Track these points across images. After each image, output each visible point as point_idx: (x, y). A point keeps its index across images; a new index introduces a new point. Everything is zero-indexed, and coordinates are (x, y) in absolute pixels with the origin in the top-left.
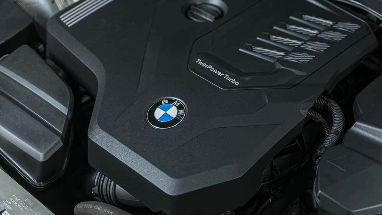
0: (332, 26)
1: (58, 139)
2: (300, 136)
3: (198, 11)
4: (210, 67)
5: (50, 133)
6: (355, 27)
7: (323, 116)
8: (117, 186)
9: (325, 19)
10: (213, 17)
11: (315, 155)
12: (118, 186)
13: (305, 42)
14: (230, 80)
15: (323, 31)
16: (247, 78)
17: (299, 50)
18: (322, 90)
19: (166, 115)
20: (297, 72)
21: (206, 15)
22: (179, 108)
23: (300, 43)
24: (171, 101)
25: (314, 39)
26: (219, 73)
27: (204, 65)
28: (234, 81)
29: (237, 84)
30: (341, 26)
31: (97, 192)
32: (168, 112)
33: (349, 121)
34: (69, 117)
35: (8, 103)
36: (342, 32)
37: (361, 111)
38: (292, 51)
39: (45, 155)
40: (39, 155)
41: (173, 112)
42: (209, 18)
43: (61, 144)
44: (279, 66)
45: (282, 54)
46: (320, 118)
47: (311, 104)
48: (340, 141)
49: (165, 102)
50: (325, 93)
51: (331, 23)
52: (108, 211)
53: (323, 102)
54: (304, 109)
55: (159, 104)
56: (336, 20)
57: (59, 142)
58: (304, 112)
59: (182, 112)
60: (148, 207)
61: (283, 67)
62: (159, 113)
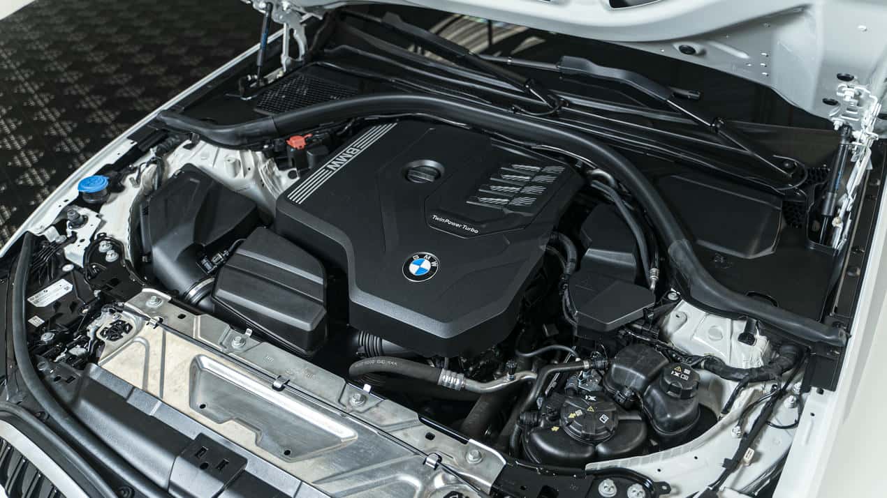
0: (540, 171)
1: (322, 307)
2: (541, 270)
3: (417, 174)
4: (447, 221)
5: (311, 304)
6: (561, 169)
7: (557, 249)
8: (383, 340)
9: (533, 166)
10: (433, 177)
11: (560, 284)
12: (384, 342)
13: (523, 188)
14: (469, 229)
15: (534, 176)
16: (484, 226)
17: (520, 195)
18: (552, 227)
19: (421, 269)
20: (526, 214)
21: (425, 177)
22: (431, 260)
23: (518, 189)
24: (422, 256)
25: (529, 184)
26: (457, 225)
27: (441, 220)
28: (472, 230)
29: (476, 232)
30: (548, 169)
31: (364, 352)
32: (422, 266)
33: (581, 250)
34: (326, 285)
35: (261, 283)
36: (552, 175)
37: (589, 238)
38: (514, 197)
39: (312, 325)
40: (306, 326)
41: (426, 265)
42: (428, 179)
43: (324, 312)
44: (508, 211)
45: (506, 200)
46: (555, 251)
47: (547, 240)
48: (578, 268)
49: (416, 258)
50: (554, 230)
51: (538, 168)
52: (392, 363)
53: (554, 237)
54: (543, 244)
55: (411, 260)
56: (543, 165)
57: (322, 310)
58: (543, 248)
59: (434, 264)
60: (421, 354)
61: (512, 212)
62: (413, 269)
